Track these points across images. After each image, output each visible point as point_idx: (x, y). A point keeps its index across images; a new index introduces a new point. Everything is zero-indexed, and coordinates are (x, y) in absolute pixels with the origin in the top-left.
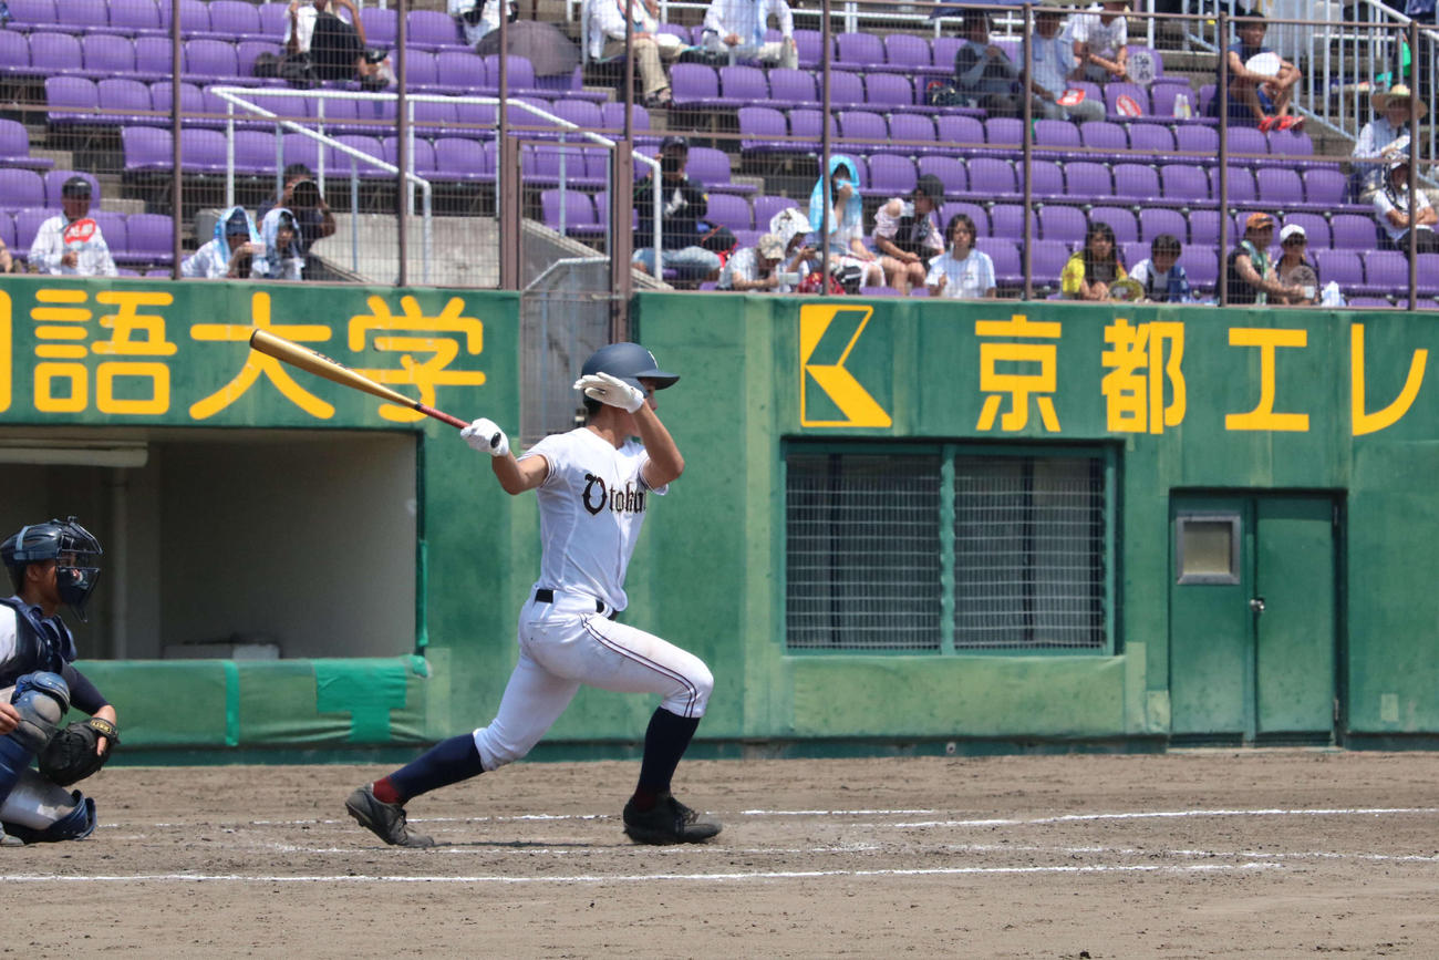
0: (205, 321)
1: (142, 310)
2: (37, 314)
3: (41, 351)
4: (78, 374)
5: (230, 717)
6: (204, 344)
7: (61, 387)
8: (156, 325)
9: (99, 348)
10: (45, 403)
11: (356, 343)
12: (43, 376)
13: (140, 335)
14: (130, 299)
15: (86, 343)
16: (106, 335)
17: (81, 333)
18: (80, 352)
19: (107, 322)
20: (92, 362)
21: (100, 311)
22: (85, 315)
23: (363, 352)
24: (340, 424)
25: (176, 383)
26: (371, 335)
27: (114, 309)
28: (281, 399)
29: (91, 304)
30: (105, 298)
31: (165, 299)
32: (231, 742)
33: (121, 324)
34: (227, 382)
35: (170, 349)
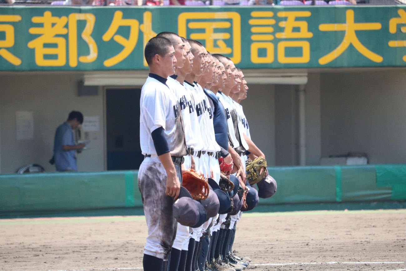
0: (325, 22)
1: (298, 19)
2: (252, 22)
3: (254, 38)
4: (270, 47)
5: (338, 189)
6: (325, 33)
7: (262, 53)
8: (304, 25)
9: (279, 35)
10: (255, 59)
11: (393, 29)
12: (254, 48)
13: (296, 30)
14: (292, 15)
15: (273, 34)
16: (282, 30)
17: (270, 30)
18: (271, 37)
19: (282, 24)
20: (276, 42)
21: (279, 19)
22: (272, 22)
23: (396, 33)
24: (385, 64)
25: (312, 49)
26: (399, 26)
27: (285, 19)
28: (360, 55)
29: (275, 17)
30: (281, 14)
31: (307, 14)
32: (338, 199)
33: (288, 25)
34: (335, 48)
35: (310, 35)
